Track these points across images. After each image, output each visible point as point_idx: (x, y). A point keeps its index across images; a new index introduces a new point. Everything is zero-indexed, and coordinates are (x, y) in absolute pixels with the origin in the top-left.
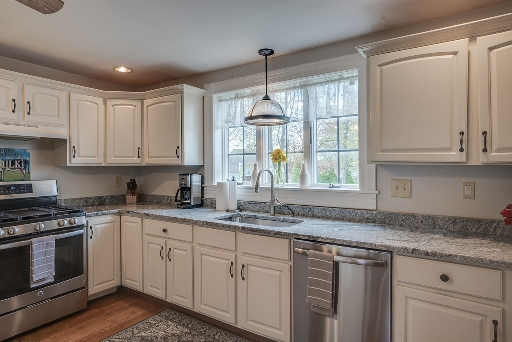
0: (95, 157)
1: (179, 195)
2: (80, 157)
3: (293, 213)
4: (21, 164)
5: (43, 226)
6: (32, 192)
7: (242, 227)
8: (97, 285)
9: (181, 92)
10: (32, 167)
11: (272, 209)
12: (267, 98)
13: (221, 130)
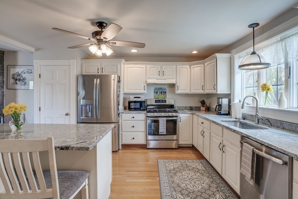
0: (186, 90)
1: (217, 108)
2: (180, 90)
3: (271, 124)
4: (164, 92)
5: (163, 114)
6: (166, 103)
7: (223, 125)
8: (182, 141)
9: (216, 58)
10: (167, 93)
11: (256, 120)
12: (254, 53)
13: (241, 74)
